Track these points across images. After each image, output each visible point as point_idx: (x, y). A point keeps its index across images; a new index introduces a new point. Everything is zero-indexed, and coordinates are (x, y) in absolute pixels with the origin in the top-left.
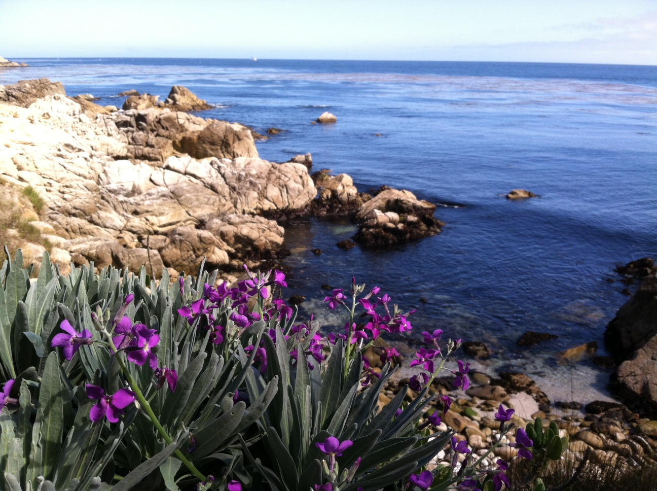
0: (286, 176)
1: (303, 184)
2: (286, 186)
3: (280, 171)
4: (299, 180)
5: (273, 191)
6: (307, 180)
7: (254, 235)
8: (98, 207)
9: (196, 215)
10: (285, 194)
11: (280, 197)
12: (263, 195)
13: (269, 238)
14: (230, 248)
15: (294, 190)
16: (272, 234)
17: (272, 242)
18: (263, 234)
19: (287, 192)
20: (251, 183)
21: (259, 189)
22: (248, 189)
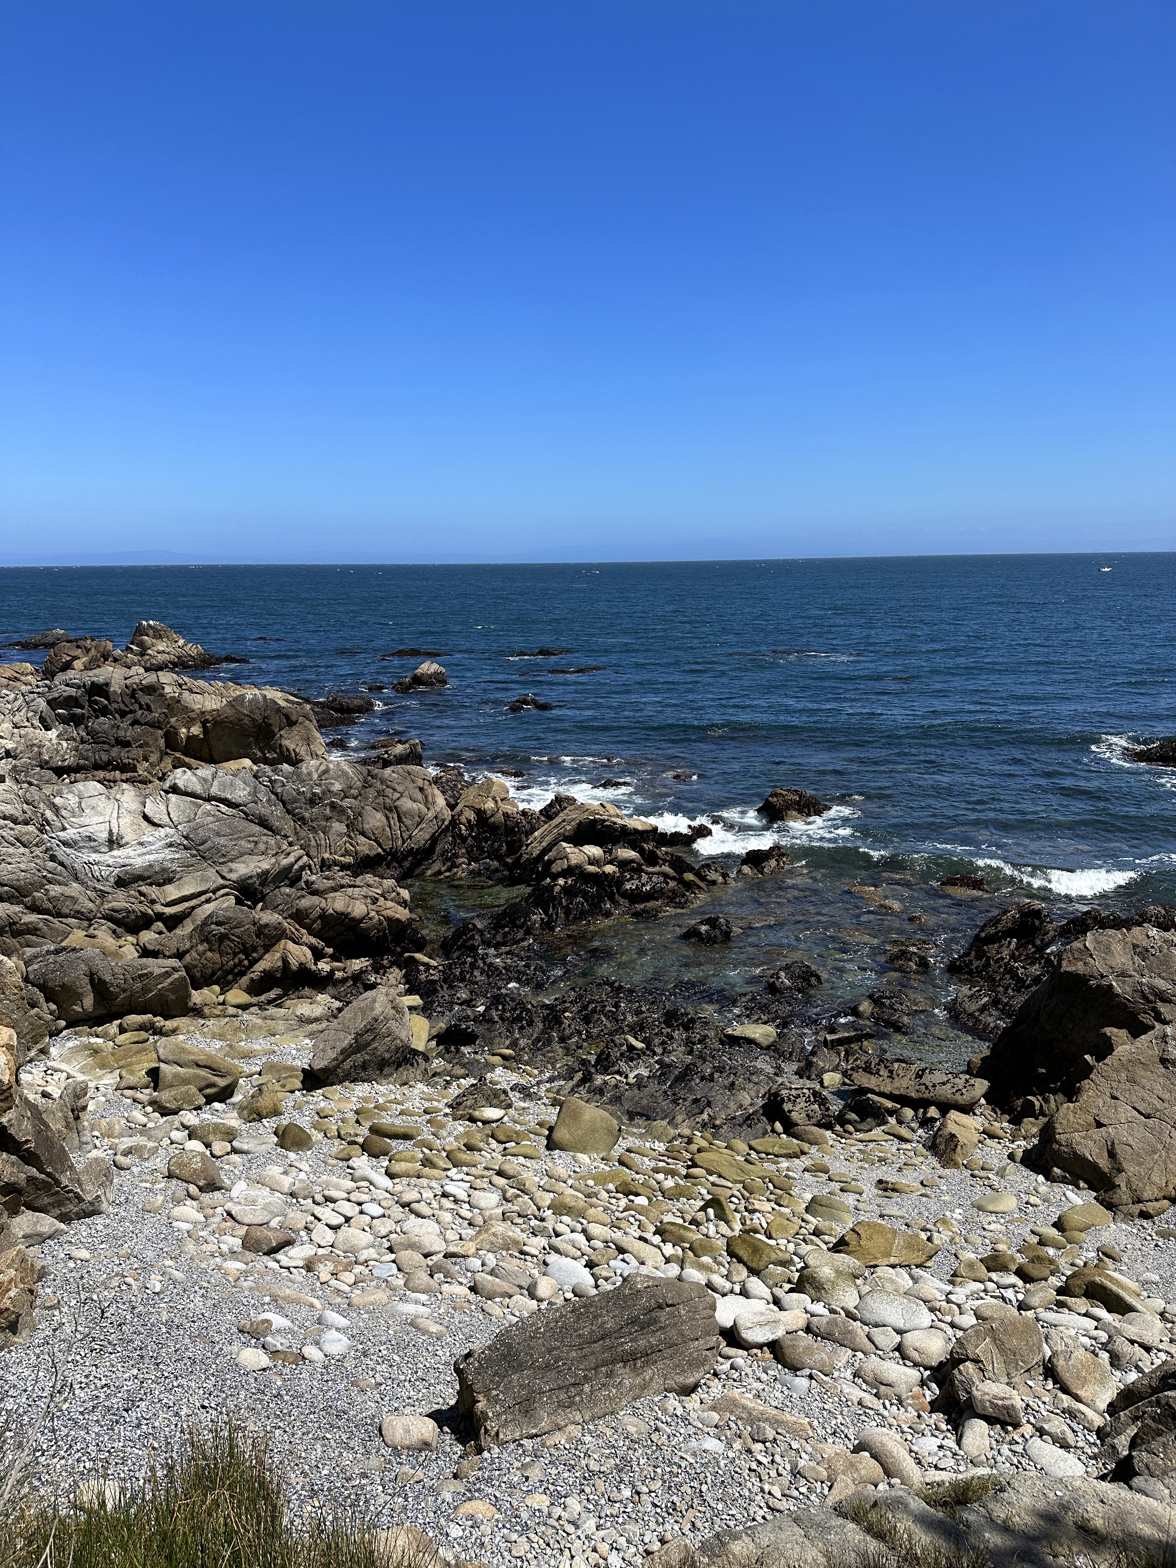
0: (394, 790)
1: (426, 803)
2: (396, 807)
3: (383, 781)
4: (419, 796)
5: (375, 820)
6: (433, 795)
7: (358, 909)
8: (45, 877)
9: (234, 876)
10: (394, 822)
11: (388, 829)
12: (354, 827)
13: (384, 913)
14: (313, 940)
15: (409, 813)
16: (390, 904)
17: (389, 919)
18: (374, 907)
19: (400, 820)
20: (333, 806)
21: (349, 817)
22: (328, 819)
